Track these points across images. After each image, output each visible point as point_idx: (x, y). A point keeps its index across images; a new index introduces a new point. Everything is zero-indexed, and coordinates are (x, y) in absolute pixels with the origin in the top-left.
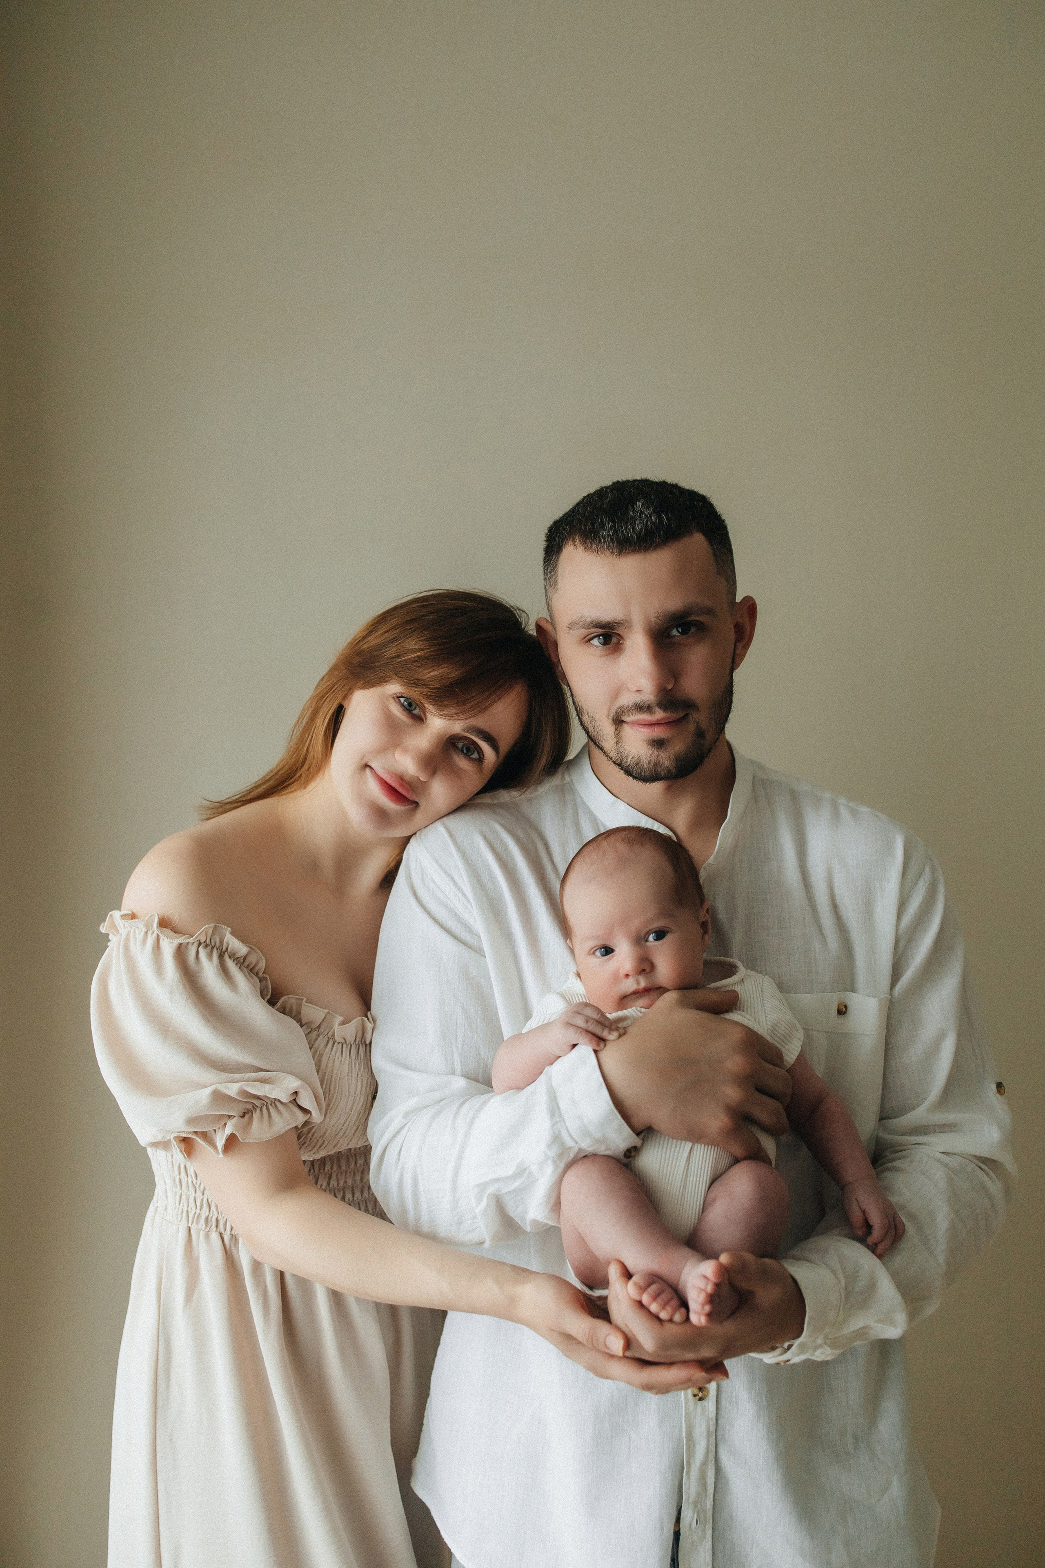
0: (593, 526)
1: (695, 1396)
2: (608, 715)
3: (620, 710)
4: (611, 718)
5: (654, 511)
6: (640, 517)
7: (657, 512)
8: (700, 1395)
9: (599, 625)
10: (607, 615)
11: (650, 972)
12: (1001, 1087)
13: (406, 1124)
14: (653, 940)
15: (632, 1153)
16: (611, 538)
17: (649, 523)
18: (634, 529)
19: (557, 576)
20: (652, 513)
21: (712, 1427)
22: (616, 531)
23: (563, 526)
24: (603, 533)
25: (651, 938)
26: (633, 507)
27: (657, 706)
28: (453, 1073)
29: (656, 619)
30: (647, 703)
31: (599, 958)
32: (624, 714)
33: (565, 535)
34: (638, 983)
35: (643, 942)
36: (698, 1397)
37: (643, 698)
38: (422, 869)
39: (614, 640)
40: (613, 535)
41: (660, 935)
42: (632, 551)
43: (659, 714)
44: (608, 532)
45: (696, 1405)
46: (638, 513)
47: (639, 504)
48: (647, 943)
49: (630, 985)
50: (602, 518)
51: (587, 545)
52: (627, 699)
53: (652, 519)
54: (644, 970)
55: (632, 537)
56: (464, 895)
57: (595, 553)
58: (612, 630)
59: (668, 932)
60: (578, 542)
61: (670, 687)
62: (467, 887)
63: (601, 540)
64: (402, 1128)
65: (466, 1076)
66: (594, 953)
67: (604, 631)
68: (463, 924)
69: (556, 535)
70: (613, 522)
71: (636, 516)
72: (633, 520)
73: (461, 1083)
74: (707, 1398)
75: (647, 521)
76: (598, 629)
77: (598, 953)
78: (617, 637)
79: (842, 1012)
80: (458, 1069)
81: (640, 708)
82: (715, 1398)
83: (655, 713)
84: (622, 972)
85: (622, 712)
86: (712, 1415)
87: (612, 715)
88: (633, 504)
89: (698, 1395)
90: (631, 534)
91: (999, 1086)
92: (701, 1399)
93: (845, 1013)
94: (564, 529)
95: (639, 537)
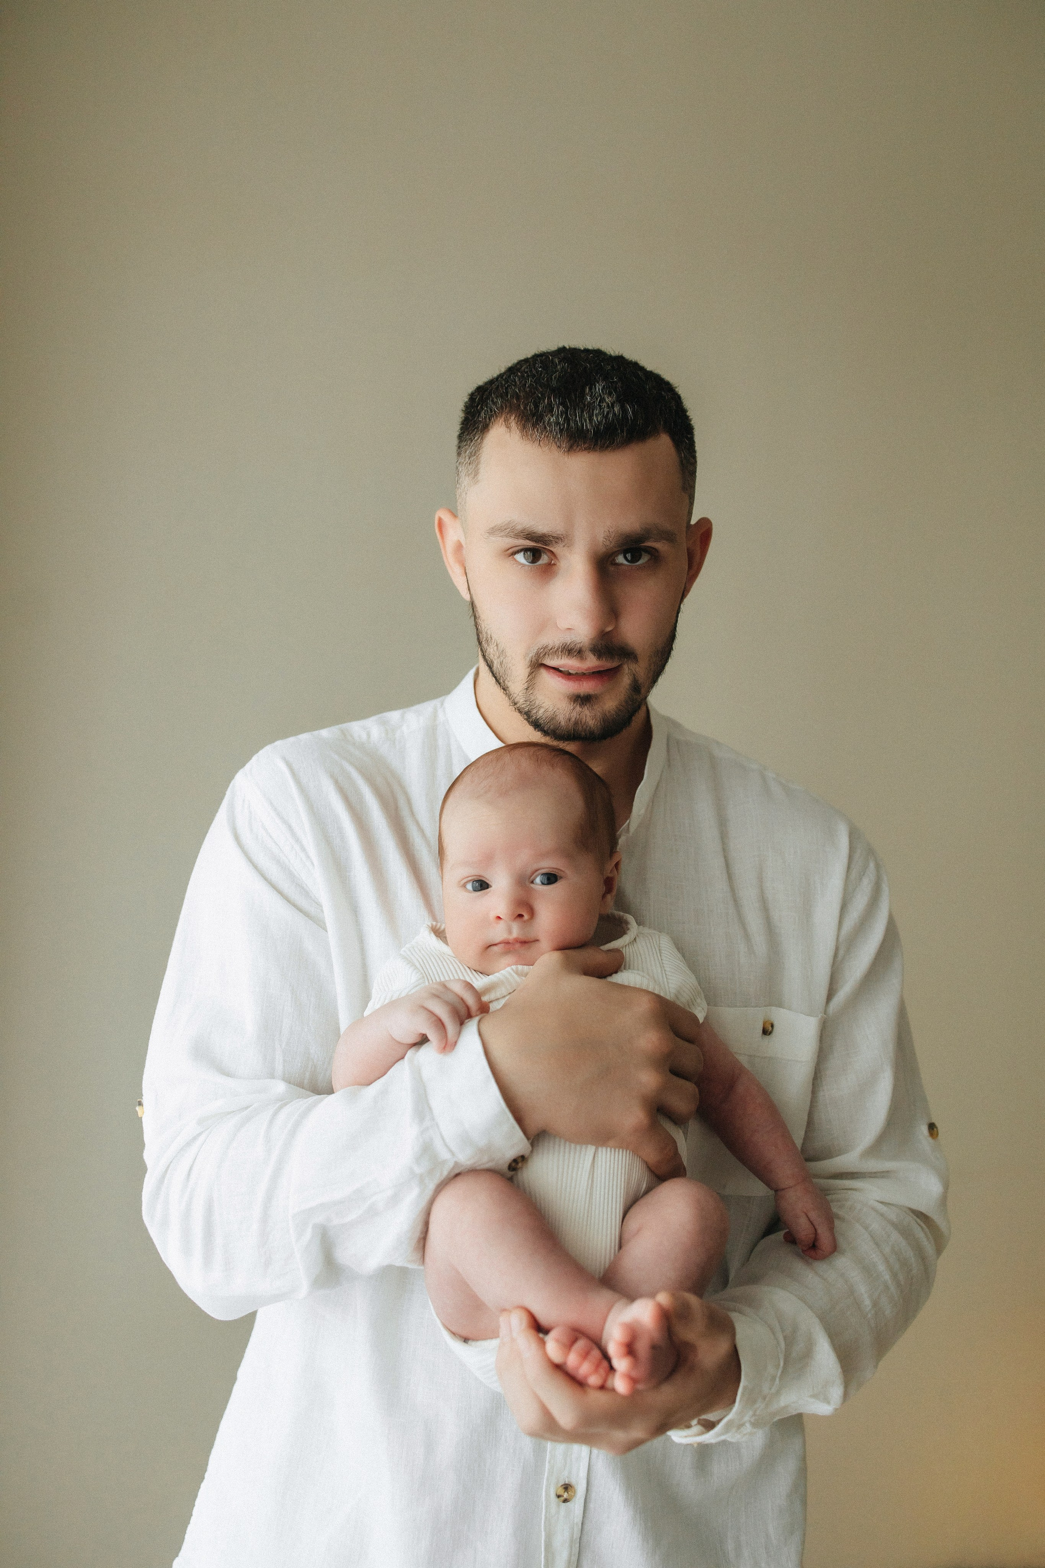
0: (536, 407)
1: (559, 1496)
2: (527, 654)
3: (542, 650)
4: (528, 659)
5: (619, 400)
6: (600, 406)
7: (621, 401)
8: (566, 1495)
9: (530, 536)
10: (542, 527)
11: (528, 920)
12: (933, 1129)
13: (202, 1132)
14: (540, 883)
15: (517, 1164)
16: (560, 428)
17: (611, 416)
18: (591, 420)
19: (478, 463)
20: (614, 402)
21: (577, 1534)
22: (567, 420)
23: (493, 399)
24: (550, 420)
25: (538, 880)
26: (590, 389)
27: (591, 651)
28: (272, 1076)
29: (605, 540)
30: (578, 646)
31: (469, 891)
32: (547, 656)
33: (495, 411)
34: (510, 932)
35: (527, 883)
36: (562, 1499)
37: (574, 639)
38: (250, 812)
39: (544, 559)
40: (564, 425)
41: (551, 878)
42: (585, 449)
43: (591, 662)
44: (557, 418)
45: (558, 1506)
46: (597, 399)
47: (599, 387)
48: (532, 885)
49: (499, 932)
50: (549, 398)
51: (526, 432)
52: (553, 639)
53: (614, 410)
54: (521, 916)
55: (588, 430)
56: (303, 849)
57: (537, 443)
58: (546, 545)
59: (561, 878)
60: (513, 424)
61: (609, 629)
62: (309, 839)
63: (545, 428)
64: (195, 1139)
65: (288, 1081)
66: (464, 886)
67: (535, 545)
68: (299, 885)
69: (482, 408)
70: (566, 408)
71: (594, 402)
72: (591, 407)
73: (280, 1087)
74: (573, 1500)
75: (608, 413)
76: (528, 541)
77: (469, 886)
78: (549, 554)
79: (767, 1032)
80: (279, 1068)
81: (569, 650)
82: (582, 1501)
83: (586, 659)
84: (493, 915)
85: (545, 654)
86: (578, 1519)
87: (531, 655)
88: (592, 385)
89: (563, 1496)
90: (586, 426)
91: (932, 1127)
92: (565, 1501)
93: (770, 1033)
94: (494, 403)
95: (597, 432)
